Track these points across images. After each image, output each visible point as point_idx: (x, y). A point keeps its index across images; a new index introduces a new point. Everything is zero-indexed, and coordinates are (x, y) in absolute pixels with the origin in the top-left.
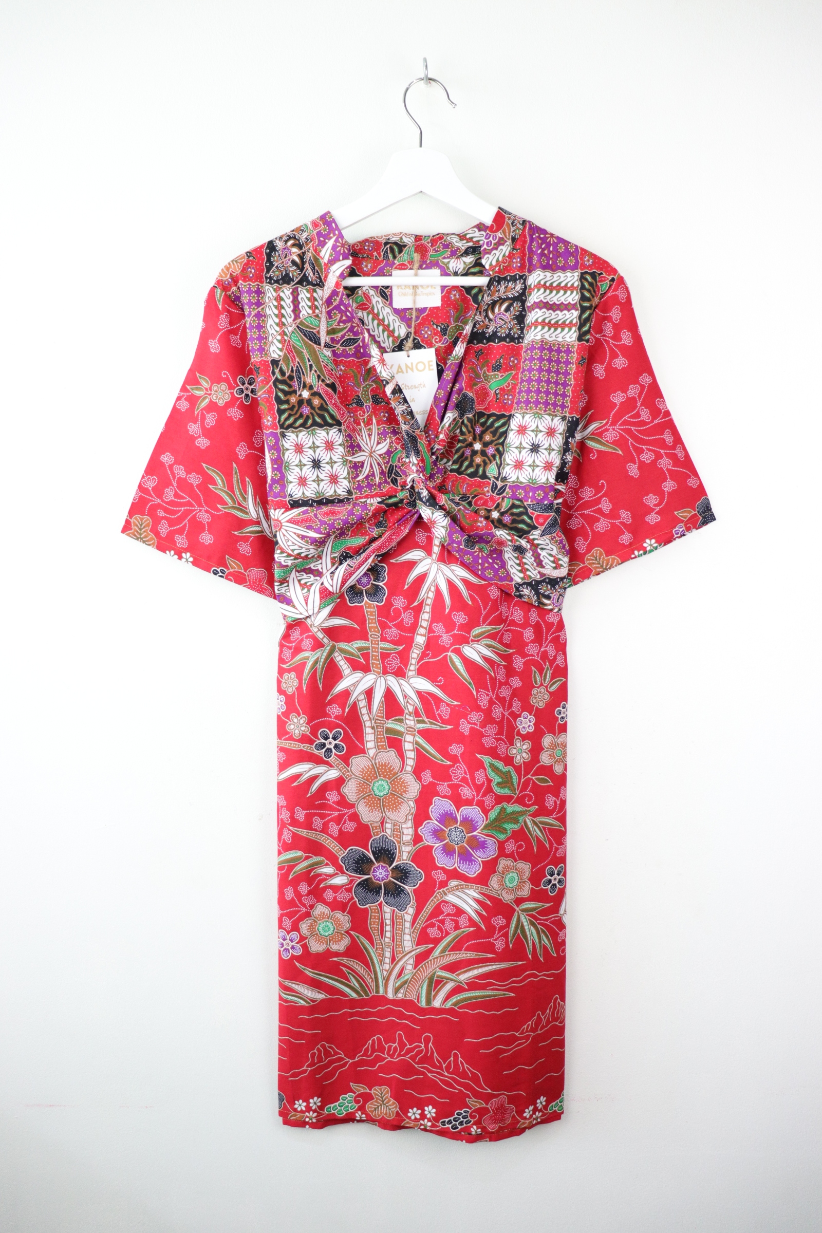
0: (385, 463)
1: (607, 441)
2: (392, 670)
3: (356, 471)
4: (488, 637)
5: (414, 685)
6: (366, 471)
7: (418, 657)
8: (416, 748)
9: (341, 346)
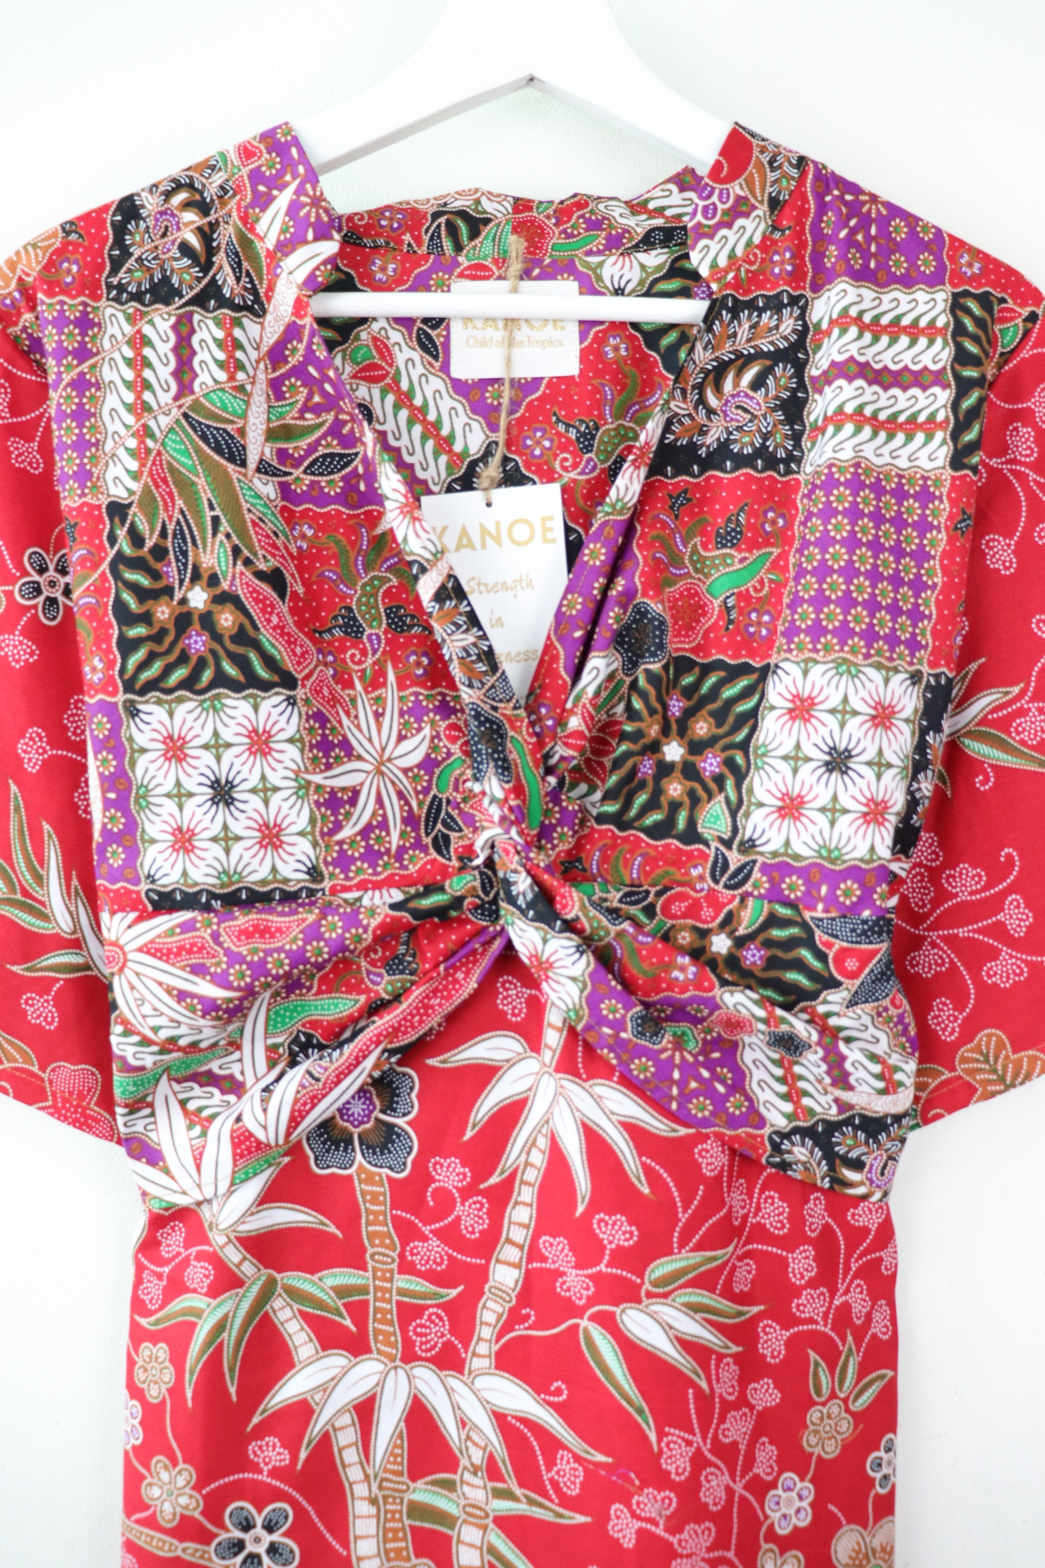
0: (417, 793)
1: (1023, 742)
2: (427, 1351)
3: (335, 813)
4: (695, 1283)
5: (486, 1395)
6: (364, 812)
7: (498, 1321)
8: (490, 1563)
9: (305, 472)
